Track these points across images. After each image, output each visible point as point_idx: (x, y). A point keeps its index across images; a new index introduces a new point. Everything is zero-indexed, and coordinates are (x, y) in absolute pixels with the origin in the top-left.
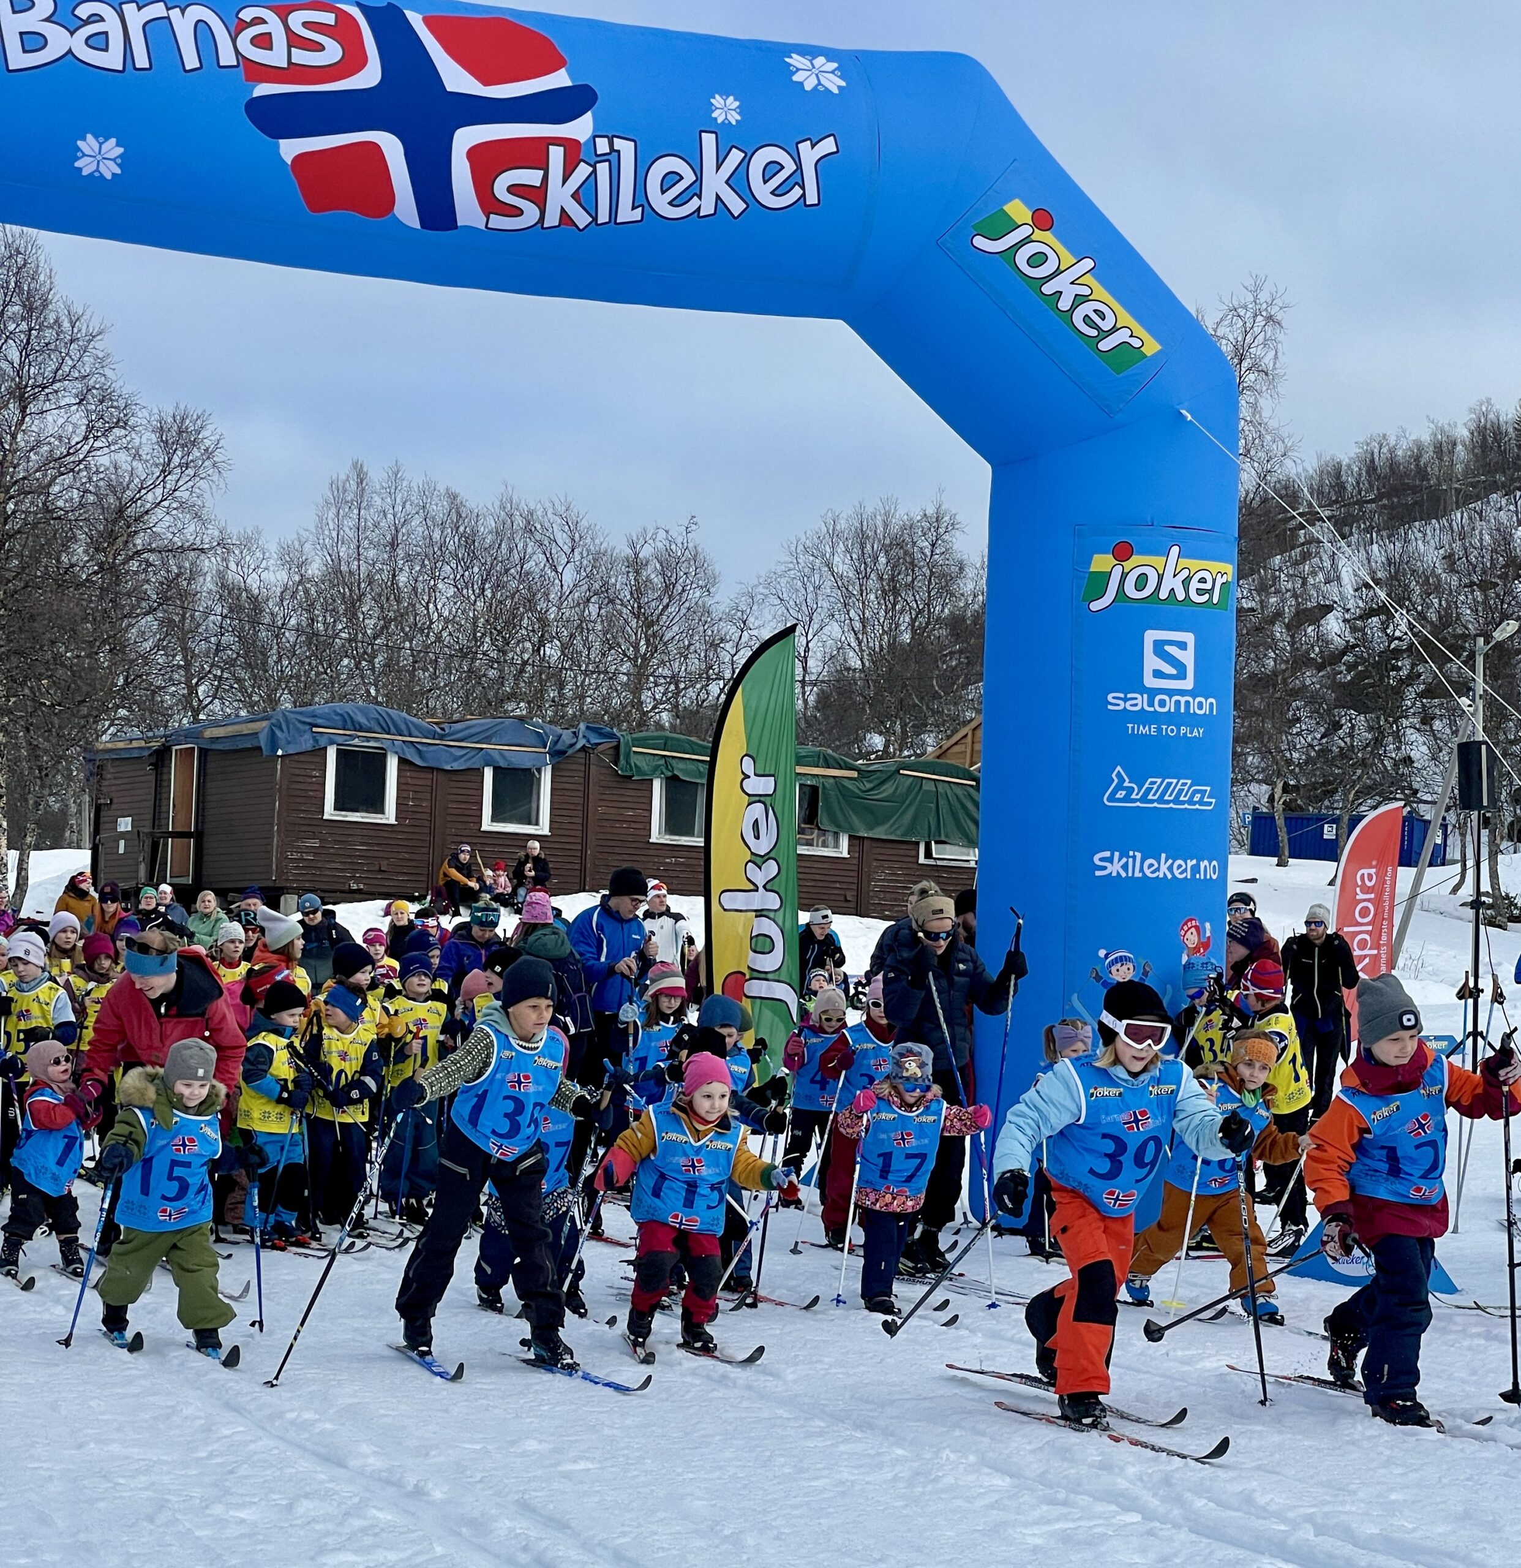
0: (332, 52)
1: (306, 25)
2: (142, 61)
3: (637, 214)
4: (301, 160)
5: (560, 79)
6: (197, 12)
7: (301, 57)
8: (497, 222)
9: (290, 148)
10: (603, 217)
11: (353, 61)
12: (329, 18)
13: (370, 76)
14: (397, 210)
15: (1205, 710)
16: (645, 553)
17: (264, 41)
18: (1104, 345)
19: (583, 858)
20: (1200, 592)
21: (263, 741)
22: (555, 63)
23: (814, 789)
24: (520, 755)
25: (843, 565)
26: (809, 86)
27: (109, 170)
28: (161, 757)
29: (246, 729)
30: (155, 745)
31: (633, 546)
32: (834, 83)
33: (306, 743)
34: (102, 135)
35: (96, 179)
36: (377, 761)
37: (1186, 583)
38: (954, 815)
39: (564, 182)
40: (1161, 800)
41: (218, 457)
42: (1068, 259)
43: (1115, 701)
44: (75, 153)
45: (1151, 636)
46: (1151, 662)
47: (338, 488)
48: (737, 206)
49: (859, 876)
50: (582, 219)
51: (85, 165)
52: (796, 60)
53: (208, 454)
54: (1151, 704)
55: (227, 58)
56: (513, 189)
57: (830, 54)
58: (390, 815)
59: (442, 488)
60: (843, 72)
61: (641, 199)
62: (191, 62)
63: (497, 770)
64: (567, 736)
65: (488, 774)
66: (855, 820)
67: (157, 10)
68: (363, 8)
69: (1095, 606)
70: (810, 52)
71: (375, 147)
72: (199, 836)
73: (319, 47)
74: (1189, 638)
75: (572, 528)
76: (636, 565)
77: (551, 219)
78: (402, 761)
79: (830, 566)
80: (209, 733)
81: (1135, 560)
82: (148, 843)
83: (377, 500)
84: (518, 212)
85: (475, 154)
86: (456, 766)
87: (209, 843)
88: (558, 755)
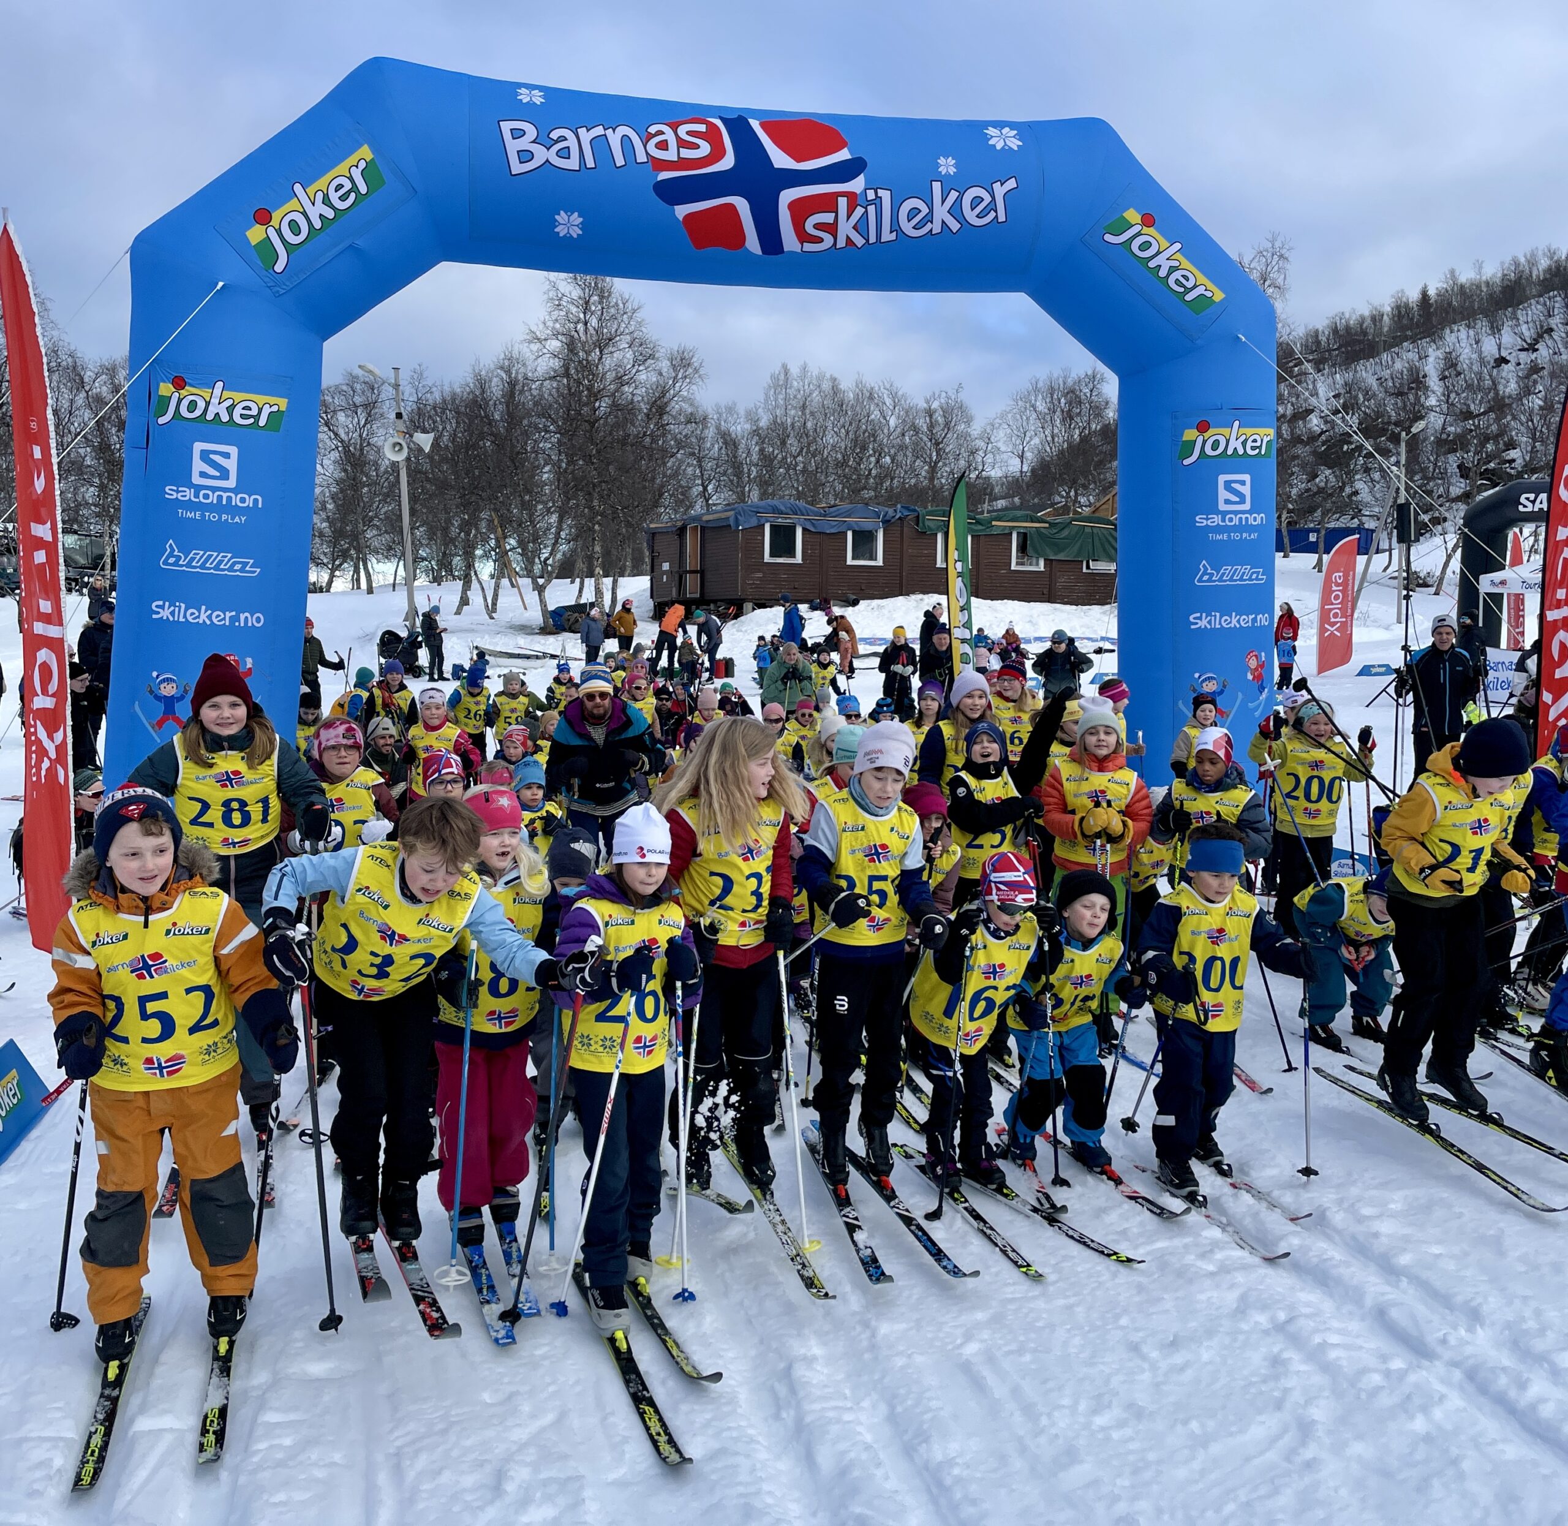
0: (705, 149)
1: (689, 133)
2: (590, 163)
3: (893, 236)
4: (689, 217)
5: (844, 155)
6: (623, 130)
7: (686, 153)
8: (808, 247)
9: (682, 211)
10: (872, 239)
11: (718, 153)
12: (702, 128)
13: (728, 162)
14: (748, 244)
15: (1259, 521)
16: (935, 405)
17: (663, 146)
18: (1188, 298)
19: (901, 577)
20: (1253, 448)
21: (732, 522)
22: (841, 145)
23: (1025, 534)
24: (866, 524)
25: (1041, 406)
26: (999, 147)
27: (575, 232)
28: (681, 531)
29: (723, 515)
30: (679, 524)
31: (927, 402)
32: (1014, 144)
33: (754, 522)
34: (570, 211)
35: (568, 238)
36: (791, 530)
37: (1244, 444)
38: (1102, 545)
39: (849, 217)
40: (1231, 580)
41: (702, 372)
42: (1164, 243)
43: (1201, 521)
44: (554, 223)
45: (1222, 479)
46: (1223, 494)
47: (774, 378)
48: (955, 226)
49: (1050, 581)
50: (859, 241)
51: (561, 231)
52: (991, 131)
53: (696, 371)
54: (1223, 520)
55: (641, 157)
56: (817, 226)
57: (1012, 125)
58: (799, 559)
59: (828, 376)
60: (1020, 136)
61: (895, 227)
62: (620, 162)
63: (854, 532)
64: (891, 512)
65: (850, 534)
66: (1048, 550)
67: (599, 131)
68: (725, 121)
69: (1186, 462)
70: (1000, 125)
71: (731, 208)
72: (702, 572)
73: (696, 147)
74: (1247, 477)
75: (894, 396)
76: (930, 413)
77: (842, 243)
78: (804, 530)
79: (1034, 407)
80: (705, 518)
81: (1211, 431)
82: (677, 578)
83: (795, 384)
84: (820, 240)
85: (793, 206)
86: (833, 531)
87: (709, 576)
88: (886, 522)
